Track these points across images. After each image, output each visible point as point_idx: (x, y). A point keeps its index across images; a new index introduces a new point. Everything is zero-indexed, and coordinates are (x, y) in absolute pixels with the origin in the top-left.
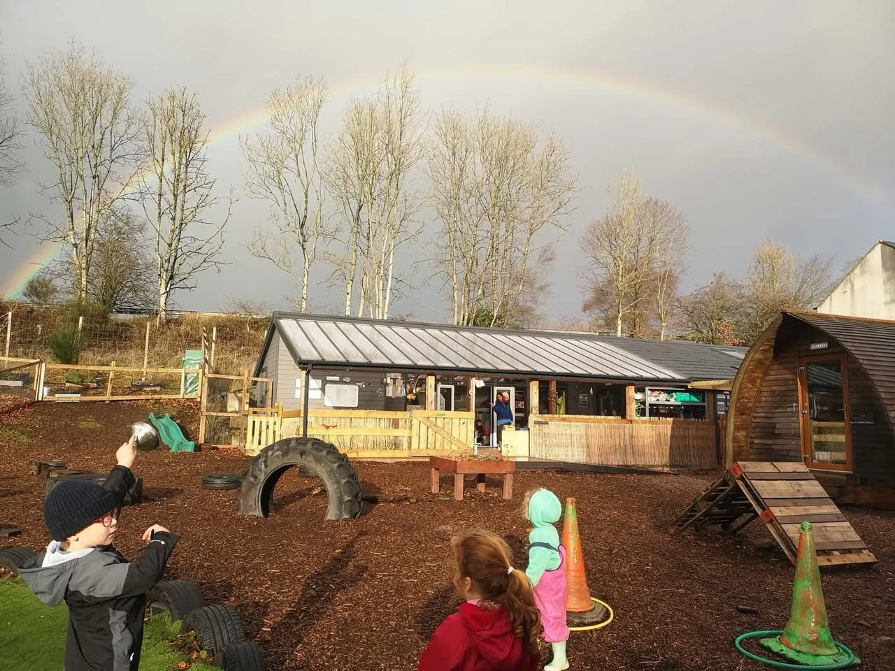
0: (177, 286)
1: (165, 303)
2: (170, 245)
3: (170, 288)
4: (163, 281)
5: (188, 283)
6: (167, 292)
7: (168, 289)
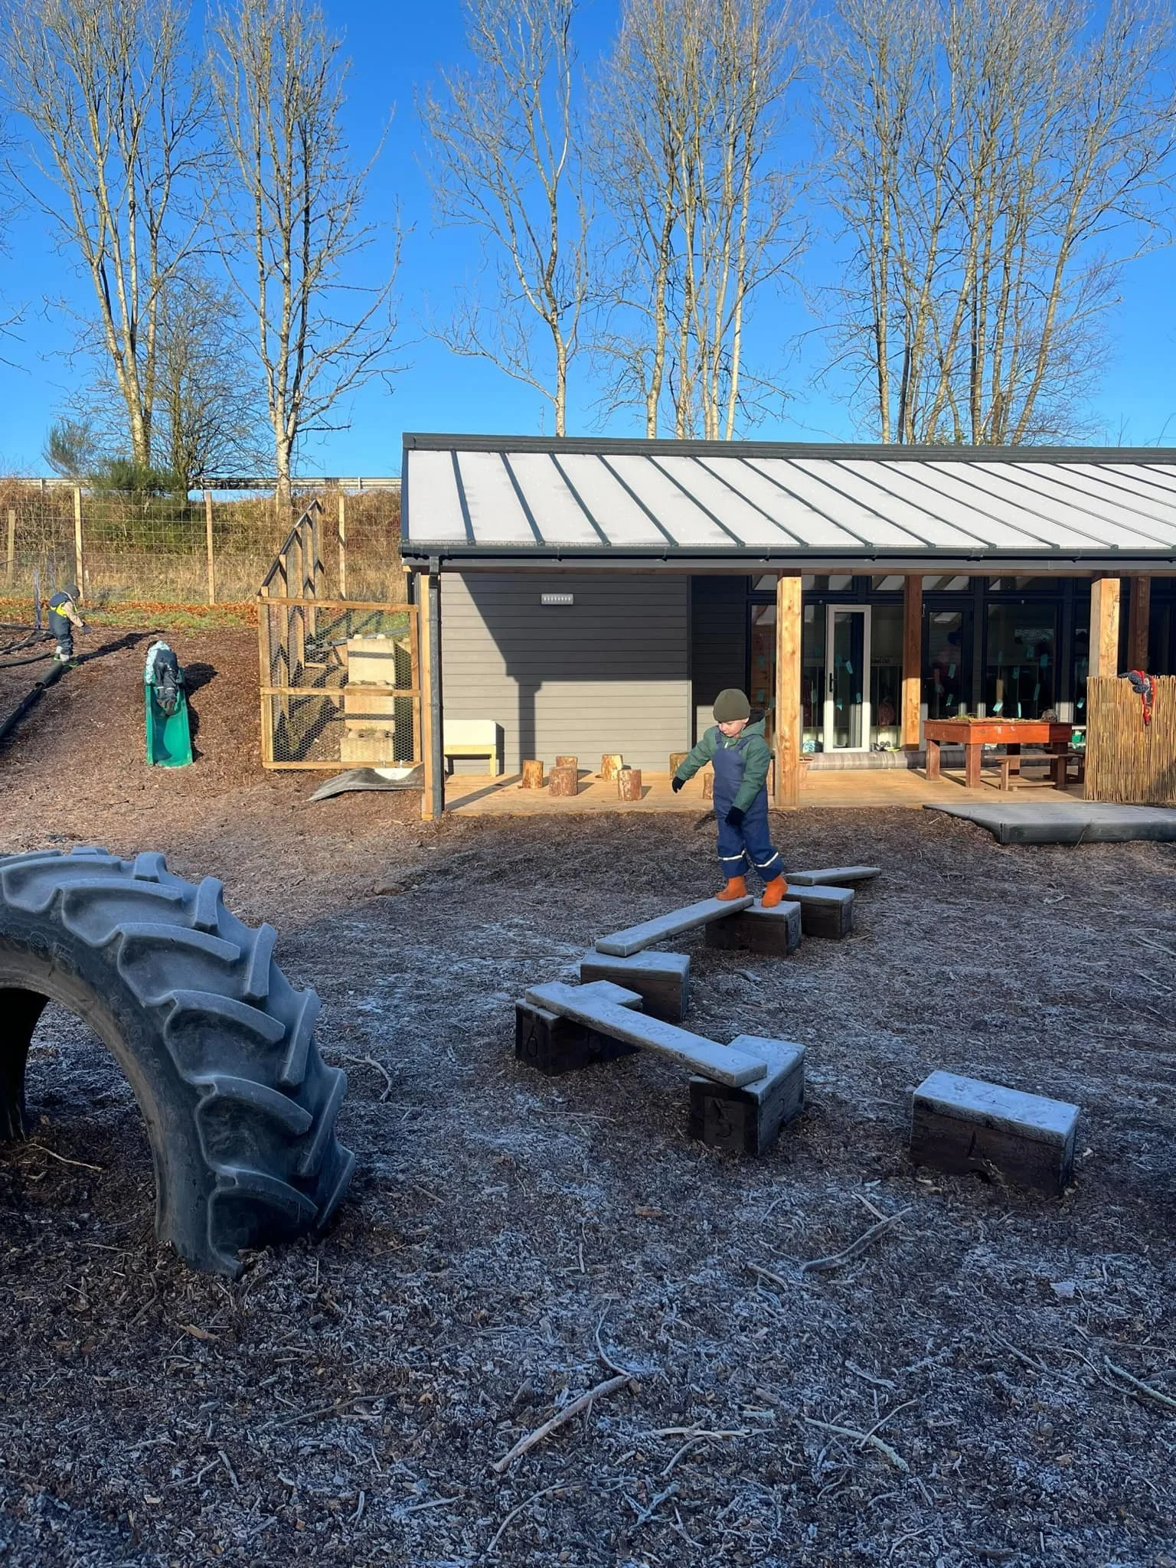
0: (308, 425)
1: (287, 462)
2: (285, 338)
3: (295, 431)
4: (279, 416)
5: (330, 417)
6: (287, 437)
7: (290, 433)
